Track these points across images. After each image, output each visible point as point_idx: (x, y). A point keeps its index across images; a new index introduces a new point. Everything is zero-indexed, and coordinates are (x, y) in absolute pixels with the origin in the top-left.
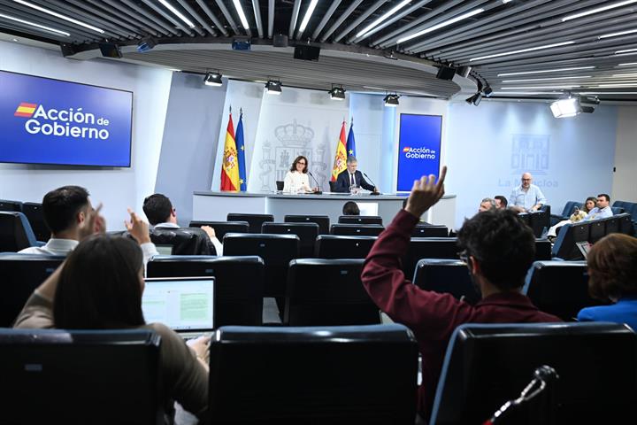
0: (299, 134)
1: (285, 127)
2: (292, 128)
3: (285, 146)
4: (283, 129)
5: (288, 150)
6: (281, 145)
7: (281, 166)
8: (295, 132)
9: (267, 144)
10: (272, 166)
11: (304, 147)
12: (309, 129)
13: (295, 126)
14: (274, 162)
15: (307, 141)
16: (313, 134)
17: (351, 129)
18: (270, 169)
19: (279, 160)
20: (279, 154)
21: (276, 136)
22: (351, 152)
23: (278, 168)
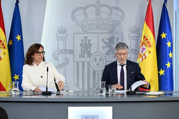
0: (104, 16)
1: (84, 9)
2: (94, 9)
3: (85, 32)
4: (82, 11)
5: (90, 37)
6: (81, 31)
7: (82, 56)
8: (98, 13)
9: (62, 31)
10: (70, 56)
11: (111, 32)
12: (117, 8)
13: (98, 7)
14: (72, 52)
15: (116, 24)
16: (123, 14)
17: (164, 7)
18: (67, 61)
19: (78, 49)
20: (78, 42)
21: (73, 19)
22: (164, 36)
23: (78, 59)
